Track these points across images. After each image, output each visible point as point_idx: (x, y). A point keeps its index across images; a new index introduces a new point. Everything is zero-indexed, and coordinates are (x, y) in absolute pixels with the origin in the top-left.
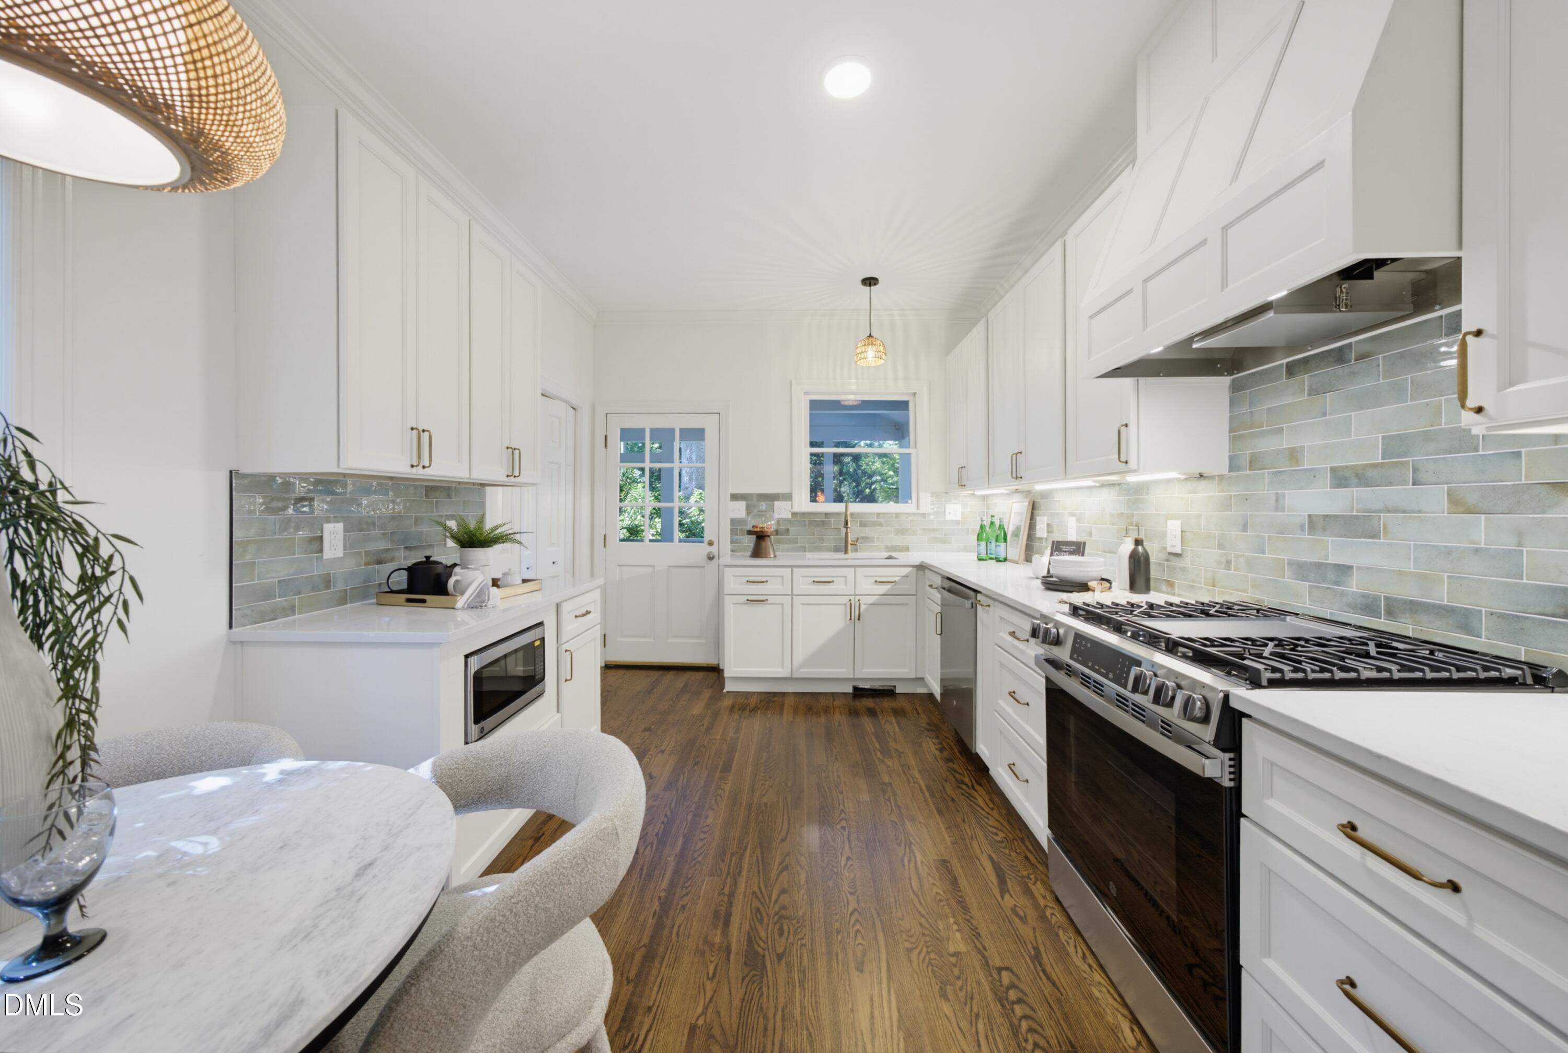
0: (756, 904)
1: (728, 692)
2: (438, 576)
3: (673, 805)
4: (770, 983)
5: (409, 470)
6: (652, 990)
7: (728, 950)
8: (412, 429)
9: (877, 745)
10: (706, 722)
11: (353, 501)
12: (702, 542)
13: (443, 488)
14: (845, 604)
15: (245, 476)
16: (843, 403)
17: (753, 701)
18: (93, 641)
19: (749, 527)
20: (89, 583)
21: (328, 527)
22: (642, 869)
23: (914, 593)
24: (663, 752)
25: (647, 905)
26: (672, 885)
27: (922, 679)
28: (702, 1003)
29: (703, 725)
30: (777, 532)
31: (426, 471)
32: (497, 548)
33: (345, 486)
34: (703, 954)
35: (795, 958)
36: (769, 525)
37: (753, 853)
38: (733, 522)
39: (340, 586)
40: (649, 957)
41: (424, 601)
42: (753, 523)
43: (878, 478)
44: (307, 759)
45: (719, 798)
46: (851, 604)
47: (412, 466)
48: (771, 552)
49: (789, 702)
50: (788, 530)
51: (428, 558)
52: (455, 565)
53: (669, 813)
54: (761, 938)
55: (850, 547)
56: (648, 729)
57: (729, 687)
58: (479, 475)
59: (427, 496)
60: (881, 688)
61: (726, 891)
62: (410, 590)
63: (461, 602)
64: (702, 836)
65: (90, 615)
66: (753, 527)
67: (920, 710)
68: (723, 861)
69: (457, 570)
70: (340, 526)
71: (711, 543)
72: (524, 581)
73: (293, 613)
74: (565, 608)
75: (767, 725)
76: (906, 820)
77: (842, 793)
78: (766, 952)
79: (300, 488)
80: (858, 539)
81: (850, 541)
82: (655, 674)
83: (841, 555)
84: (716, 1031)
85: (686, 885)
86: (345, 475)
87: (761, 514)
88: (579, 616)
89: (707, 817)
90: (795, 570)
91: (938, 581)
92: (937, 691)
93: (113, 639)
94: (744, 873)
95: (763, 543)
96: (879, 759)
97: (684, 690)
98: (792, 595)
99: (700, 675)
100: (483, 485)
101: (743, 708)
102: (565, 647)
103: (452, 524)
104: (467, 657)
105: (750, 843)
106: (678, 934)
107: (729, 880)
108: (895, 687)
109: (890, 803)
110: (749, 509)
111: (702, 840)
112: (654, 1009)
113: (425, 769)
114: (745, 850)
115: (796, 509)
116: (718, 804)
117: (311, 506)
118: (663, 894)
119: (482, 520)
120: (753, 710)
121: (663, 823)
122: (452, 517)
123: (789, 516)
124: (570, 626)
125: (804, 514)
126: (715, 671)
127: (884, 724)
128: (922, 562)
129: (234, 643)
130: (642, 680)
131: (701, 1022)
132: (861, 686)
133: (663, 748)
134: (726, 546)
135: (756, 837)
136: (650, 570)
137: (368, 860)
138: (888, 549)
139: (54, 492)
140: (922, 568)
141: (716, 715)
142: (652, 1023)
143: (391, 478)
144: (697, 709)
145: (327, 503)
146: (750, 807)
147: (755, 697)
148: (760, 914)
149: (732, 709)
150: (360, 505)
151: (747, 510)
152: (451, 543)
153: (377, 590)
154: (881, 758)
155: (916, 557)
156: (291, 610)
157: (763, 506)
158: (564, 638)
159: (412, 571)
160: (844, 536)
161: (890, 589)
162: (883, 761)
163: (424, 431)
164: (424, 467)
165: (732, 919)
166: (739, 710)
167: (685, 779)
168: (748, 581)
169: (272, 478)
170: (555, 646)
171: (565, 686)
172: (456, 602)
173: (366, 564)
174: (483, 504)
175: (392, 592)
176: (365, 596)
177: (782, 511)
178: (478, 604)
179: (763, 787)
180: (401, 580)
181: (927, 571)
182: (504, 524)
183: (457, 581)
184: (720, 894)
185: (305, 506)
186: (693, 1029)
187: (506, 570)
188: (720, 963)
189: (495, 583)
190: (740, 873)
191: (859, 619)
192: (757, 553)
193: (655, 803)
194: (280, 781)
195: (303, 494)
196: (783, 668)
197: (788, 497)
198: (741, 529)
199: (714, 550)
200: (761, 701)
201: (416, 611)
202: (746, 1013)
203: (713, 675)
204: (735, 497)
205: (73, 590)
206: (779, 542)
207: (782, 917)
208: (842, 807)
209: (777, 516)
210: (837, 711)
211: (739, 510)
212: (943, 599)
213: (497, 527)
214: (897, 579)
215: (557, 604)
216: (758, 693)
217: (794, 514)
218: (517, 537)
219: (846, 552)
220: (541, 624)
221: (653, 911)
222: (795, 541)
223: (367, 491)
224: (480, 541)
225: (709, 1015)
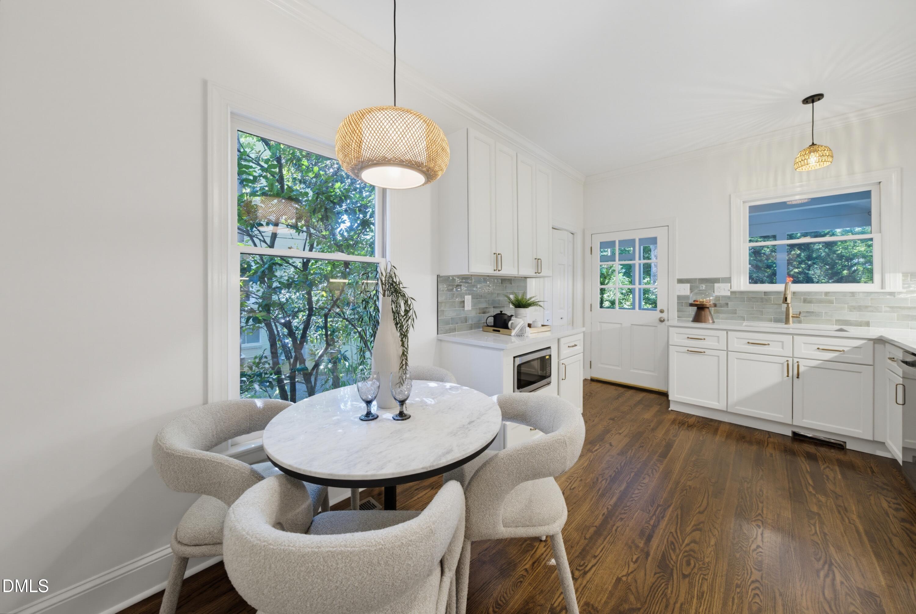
0: (671, 539)
1: (672, 410)
2: (505, 320)
3: (622, 464)
4: (675, 586)
5: (493, 272)
6: (597, 549)
7: (647, 554)
8: (494, 254)
9: (811, 482)
10: (652, 425)
11: (474, 286)
12: (656, 310)
13: (509, 279)
14: (782, 364)
15: (442, 277)
16: (788, 203)
17: (691, 421)
18: (407, 330)
19: (691, 301)
20: (407, 312)
21: (466, 297)
22: (599, 490)
23: (871, 363)
24: (620, 434)
25: (600, 508)
26: (616, 505)
27: (884, 443)
28: (626, 571)
29: (650, 426)
30: (715, 305)
31: (500, 272)
32: (530, 308)
33: (472, 280)
34: (630, 547)
35: (697, 582)
36: (708, 300)
37: (676, 510)
38: (679, 297)
39: (470, 322)
40: (598, 533)
41: (499, 331)
42: (694, 299)
43: (862, 260)
44: (458, 384)
45: (654, 471)
46: (788, 365)
47: (494, 270)
48: (710, 319)
49: (722, 428)
50: (727, 304)
51: (501, 312)
52: (512, 316)
53: (619, 468)
54: (672, 559)
55: (791, 319)
56: (613, 419)
57: (672, 407)
58: (523, 272)
59: (502, 283)
60: (827, 440)
61: (652, 522)
62: (494, 326)
63: (514, 333)
64: (639, 488)
65: (406, 322)
66: (694, 301)
67: (875, 469)
68: (652, 506)
69: (513, 318)
70: (470, 297)
71: (662, 311)
72: (543, 326)
73: (455, 331)
74: (562, 341)
75: (701, 438)
76: (830, 546)
77: (762, 503)
78: (675, 568)
79: (458, 281)
80: (800, 313)
81: (791, 315)
82: (621, 390)
83: (783, 325)
84: (633, 588)
85: (625, 509)
86: (472, 275)
87: (701, 293)
88: (570, 347)
89: (644, 478)
90: (729, 332)
91: (900, 355)
92: (899, 457)
93: (411, 330)
94: (666, 519)
95: (703, 312)
96: (810, 492)
97: (640, 402)
98: (727, 351)
99: (652, 396)
100: (526, 278)
101: (682, 424)
102: (562, 362)
103: (512, 297)
104: (514, 357)
105: (673, 504)
106: (616, 530)
107: (654, 518)
108: (845, 443)
109: (815, 528)
110: (691, 290)
111: (639, 489)
112: (598, 558)
113: (495, 398)
114: (669, 506)
115: (735, 289)
116: (653, 474)
117: (461, 288)
118: (610, 507)
119: (525, 293)
120: (691, 426)
121: (615, 471)
122: (512, 293)
123: (729, 294)
124: (565, 351)
125: (742, 293)
126: (664, 395)
127: (824, 469)
128: (881, 336)
129: (439, 340)
130: (612, 391)
131: (624, 579)
132: (802, 433)
133: (620, 432)
134: (673, 314)
135: (679, 502)
136: (619, 326)
137: (472, 420)
138: (838, 322)
139: (399, 284)
140: (881, 341)
141: (660, 423)
142: (595, 564)
143: (488, 276)
144: (648, 415)
145: (466, 287)
146: (677, 483)
147: (694, 418)
148: (674, 546)
149: (674, 422)
150: (477, 288)
151: (690, 289)
152: (511, 306)
153: (483, 325)
154: (814, 492)
155: (875, 332)
156: (454, 330)
157: (703, 287)
158: (562, 357)
159: (495, 317)
160: (785, 310)
161: (836, 357)
162: (815, 495)
163: (499, 254)
164: (499, 271)
165: (653, 539)
166: (679, 423)
167: (633, 453)
168: (688, 338)
169: (448, 277)
170: (557, 361)
171: (562, 382)
172: (511, 333)
173: (479, 314)
174: (525, 287)
175: (488, 326)
176: (478, 327)
177: (722, 290)
178: (520, 335)
179: (690, 475)
180: (491, 320)
181: (887, 344)
182: (534, 297)
183: (512, 323)
184: (646, 522)
185: (459, 288)
186: (619, 580)
187: (534, 320)
188: (641, 557)
189: (529, 326)
190: (663, 517)
191: (798, 377)
192: (697, 319)
193: (611, 459)
194: (450, 389)
195: (458, 284)
196: (719, 402)
197: (728, 280)
198: (686, 303)
199: (664, 316)
200: (698, 422)
201: (496, 334)
202: (655, 590)
203: (664, 398)
204: (680, 281)
205: (403, 314)
206: (717, 312)
207: (690, 555)
208: (760, 511)
209: (717, 293)
210: (770, 445)
211: (685, 290)
212: (904, 373)
213: (531, 298)
214: (846, 349)
215: (558, 339)
216: (697, 416)
217: (732, 293)
218: (540, 303)
219: (787, 321)
220: (549, 348)
221: (603, 513)
222: (734, 312)
223: (479, 282)
224: (523, 305)
225: (629, 578)
